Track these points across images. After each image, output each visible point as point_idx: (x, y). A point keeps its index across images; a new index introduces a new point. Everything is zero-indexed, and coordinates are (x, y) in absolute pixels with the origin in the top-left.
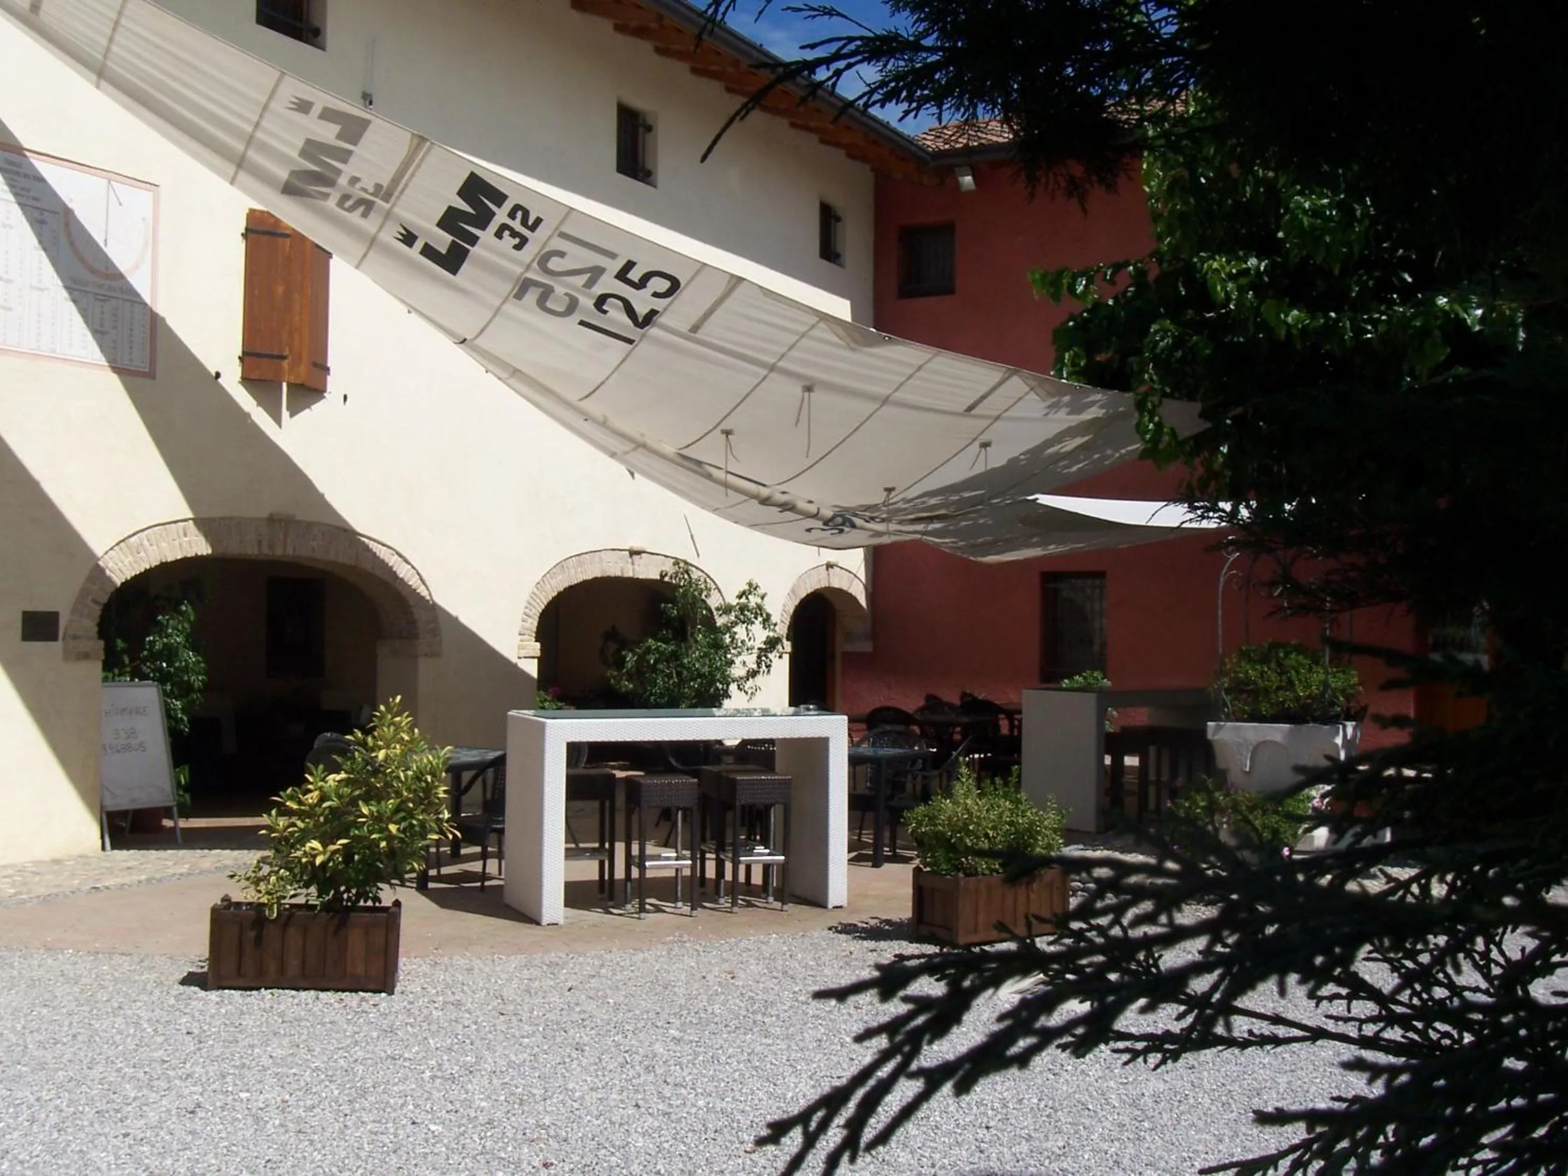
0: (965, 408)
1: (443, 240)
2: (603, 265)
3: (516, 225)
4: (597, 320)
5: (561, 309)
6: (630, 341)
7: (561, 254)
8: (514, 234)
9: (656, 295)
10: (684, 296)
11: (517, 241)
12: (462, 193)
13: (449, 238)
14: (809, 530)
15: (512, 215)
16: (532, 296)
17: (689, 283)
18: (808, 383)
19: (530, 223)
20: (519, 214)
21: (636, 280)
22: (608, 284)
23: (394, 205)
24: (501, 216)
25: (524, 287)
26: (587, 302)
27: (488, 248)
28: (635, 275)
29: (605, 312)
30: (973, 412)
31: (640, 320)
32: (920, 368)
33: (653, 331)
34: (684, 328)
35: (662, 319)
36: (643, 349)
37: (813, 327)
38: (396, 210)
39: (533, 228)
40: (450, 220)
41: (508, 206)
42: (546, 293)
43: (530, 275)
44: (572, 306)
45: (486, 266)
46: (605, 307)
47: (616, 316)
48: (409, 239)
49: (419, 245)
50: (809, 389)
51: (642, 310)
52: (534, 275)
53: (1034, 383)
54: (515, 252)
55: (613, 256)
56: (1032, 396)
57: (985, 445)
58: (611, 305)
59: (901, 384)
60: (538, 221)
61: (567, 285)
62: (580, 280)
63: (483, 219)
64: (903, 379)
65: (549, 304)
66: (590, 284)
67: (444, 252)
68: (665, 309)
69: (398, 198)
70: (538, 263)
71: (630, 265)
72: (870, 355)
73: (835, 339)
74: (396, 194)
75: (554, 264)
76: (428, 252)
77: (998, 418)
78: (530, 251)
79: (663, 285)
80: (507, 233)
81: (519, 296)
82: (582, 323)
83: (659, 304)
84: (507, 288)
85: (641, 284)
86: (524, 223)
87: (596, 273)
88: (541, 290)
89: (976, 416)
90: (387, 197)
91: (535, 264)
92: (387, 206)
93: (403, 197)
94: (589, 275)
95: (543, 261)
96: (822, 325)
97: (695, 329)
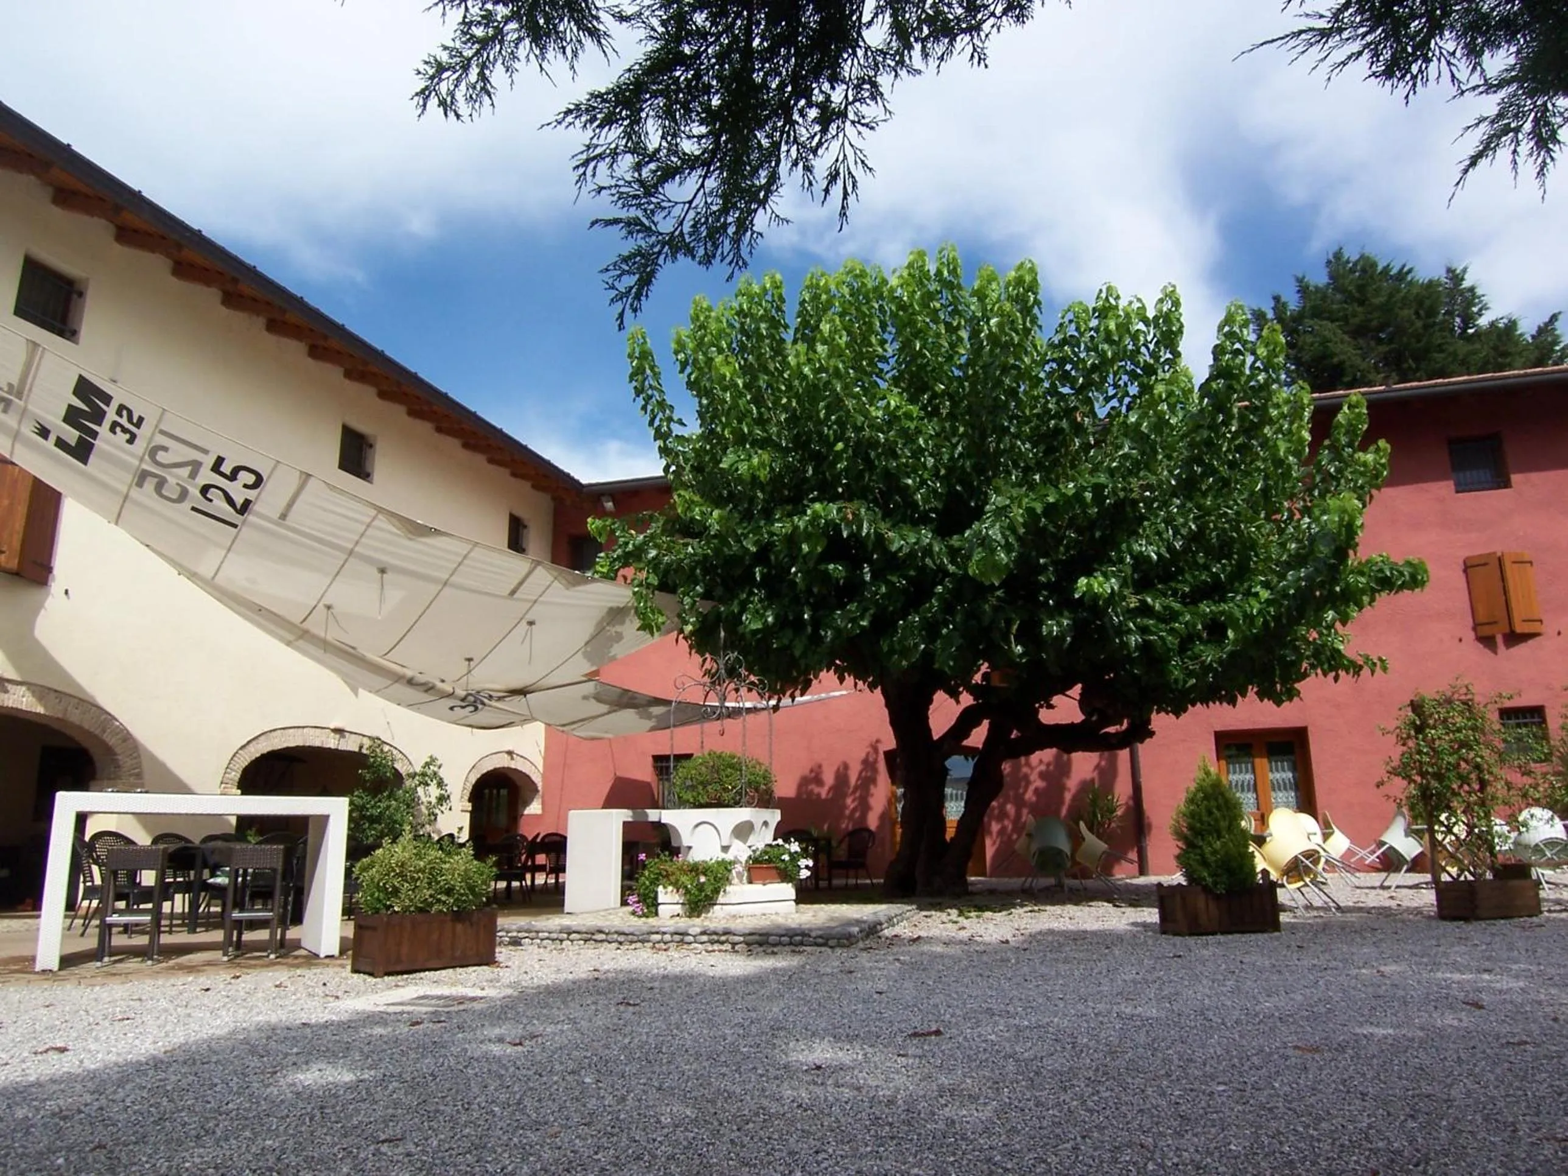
0: (508, 592)
1: (72, 435)
2: (199, 459)
3: (124, 421)
4: (203, 505)
5: (174, 497)
6: (235, 526)
7: (165, 449)
8: (125, 430)
9: (246, 486)
10: (268, 486)
11: (128, 436)
12: (76, 392)
13: (77, 433)
14: (452, 708)
15: (119, 413)
16: (150, 485)
17: (269, 477)
18: (382, 566)
19: (135, 421)
20: (125, 413)
21: (228, 473)
22: (206, 476)
23: (26, 402)
24: (111, 415)
25: (142, 477)
26: (195, 492)
27: (107, 442)
28: (226, 469)
29: (211, 501)
30: (516, 596)
31: (238, 507)
32: (465, 557)
33: (251, 518)
34: (276, 516)
35: (256, 507)
36: (245, 531)
37: (374, 518)
38: (30, 407)
39: (138, 425)
40: (72, 416)
41: (114, 405)
42: (161, 484)
43: (145, 466)
44: (184, 494)
45: (109, 458)
46: (209, 496)
47: (220, 505)
48: (44, 432)
49: (52, 438)
50: (383, 571)
51: (239, 501)
52: (148, 466)
53: (555, 574)
54: (128, 445)
55: (206, 452)
56: (556, 584)
57: (531, 623)
58: (212, 493)
59: (456, 569)
60: (141, 419)
61: (177, 477)
62: (185, 472)
63: (98, 416)
64: (455, 565)
65: (164, 492)
66: (193, 475)
67: (73, 444)
68: (257, 499)
69: (28, 396)
70: (149, 456)
71: (220, 461)
72: (425, 544)
73: (395, 530)
74: (26, 392)
75: (161, 456)
76: (61, 443)
77: (535, 602)
78: (140, 445)
79: (251, 479)
80: (118, 429)
81: (140, 484)
82: (194, 509)
83: (251, 494)
84: (129, 478)
85: (233, 477)
86: (130, 420)
87: (196, 466)
88: (156, 480)
89: (518, 599)
90: (19, 395)
91: (147, 457)
92: (22, 403)
93: (32, 396)
94: (190, 468)
95: (153, 452)
96: (380, 516)
97: (283, 516)
